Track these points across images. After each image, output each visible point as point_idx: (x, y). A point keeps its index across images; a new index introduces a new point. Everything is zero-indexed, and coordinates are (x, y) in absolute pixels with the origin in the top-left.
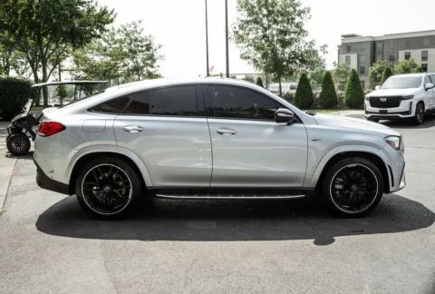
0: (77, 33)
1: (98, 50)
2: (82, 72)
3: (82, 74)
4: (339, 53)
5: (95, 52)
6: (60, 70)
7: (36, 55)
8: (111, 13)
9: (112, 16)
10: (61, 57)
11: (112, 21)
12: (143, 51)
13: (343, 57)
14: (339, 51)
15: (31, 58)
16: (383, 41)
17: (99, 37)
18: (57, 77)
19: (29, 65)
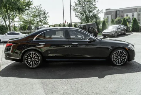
0: (20, 8)
1: (27, 15)
2: (22, 22)
3: (22, 23)
4: (105, 15)
5: (26, 15)
6: (14, 22)
7: (5, 17)
8: (32, 2)
9: (32, 3)
10: (14, 17)
11: (32, 4)
12: (43, 15)
13: (106, 16)
14: (105, 14)
15: (4, 17)
16: (119, 11)
17: (28, 10)
18: (13, 24)
19: (3, 20)
